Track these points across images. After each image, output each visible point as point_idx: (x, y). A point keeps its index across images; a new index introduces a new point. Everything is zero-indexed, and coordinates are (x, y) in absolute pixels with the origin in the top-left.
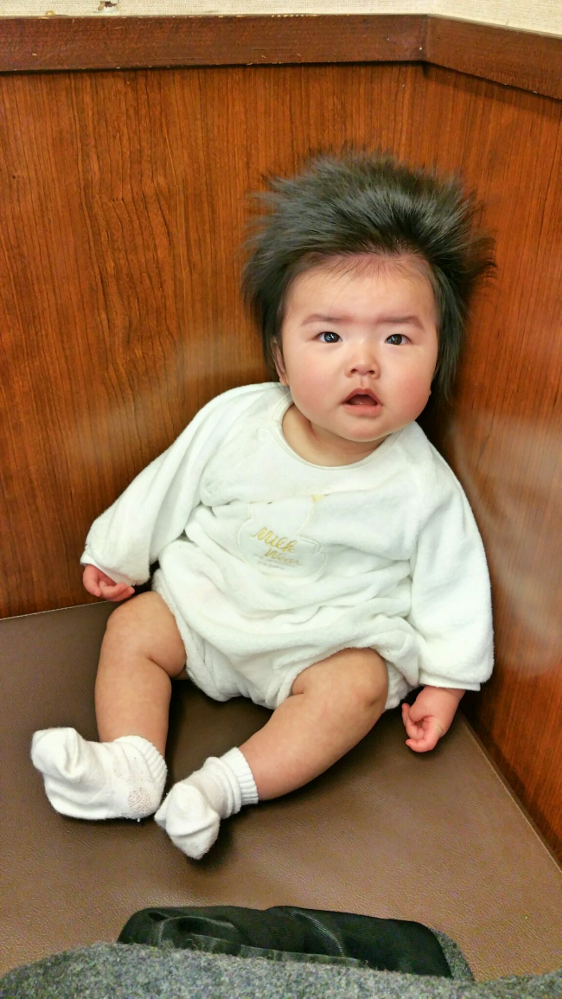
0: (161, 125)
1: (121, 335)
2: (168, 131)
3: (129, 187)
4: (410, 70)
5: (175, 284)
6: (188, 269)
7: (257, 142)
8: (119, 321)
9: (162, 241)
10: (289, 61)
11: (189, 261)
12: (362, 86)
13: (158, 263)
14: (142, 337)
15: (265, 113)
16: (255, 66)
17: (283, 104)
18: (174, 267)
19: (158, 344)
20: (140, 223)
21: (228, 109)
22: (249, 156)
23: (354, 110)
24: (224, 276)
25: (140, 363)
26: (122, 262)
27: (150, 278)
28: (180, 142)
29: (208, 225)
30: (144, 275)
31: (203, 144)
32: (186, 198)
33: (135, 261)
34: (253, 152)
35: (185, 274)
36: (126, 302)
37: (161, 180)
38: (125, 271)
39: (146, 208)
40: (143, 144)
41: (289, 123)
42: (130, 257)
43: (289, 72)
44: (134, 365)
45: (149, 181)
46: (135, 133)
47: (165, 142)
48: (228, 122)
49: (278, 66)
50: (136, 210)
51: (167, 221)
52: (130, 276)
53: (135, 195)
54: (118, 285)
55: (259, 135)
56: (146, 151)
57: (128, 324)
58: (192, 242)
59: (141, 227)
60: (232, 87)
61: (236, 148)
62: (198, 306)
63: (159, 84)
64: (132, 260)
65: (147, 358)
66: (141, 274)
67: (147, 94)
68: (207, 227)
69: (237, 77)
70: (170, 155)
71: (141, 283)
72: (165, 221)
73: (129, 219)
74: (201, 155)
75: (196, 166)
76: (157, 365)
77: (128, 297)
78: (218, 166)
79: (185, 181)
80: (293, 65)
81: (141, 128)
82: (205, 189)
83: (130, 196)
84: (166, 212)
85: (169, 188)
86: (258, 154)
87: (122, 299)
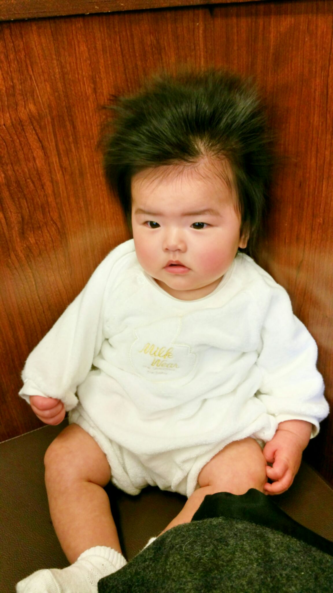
0: (27, 66)
1: (17, 229)
2: (32, 70)
3: (8, 115)
4: (200, 13)
5: (53, 185)
6: (61, 172)
7: (100, 73)
8: (14, 218)
9: (38, 153)
10: (116, 10)
11: (61, 166)
12: (169, 25)
13: (37, 170)
14: (33, 228)
15: (103, 50)
16: (91, 15)
17: (115, 42)
18: (50, 172)
19: (46, 231)
20: (20, 141)
21: (75, 50)
22: (95, 83)
23: (166, 44)
24: (89, 175)
25: (34, 248)
26: (10, 173)
27: (33, 183)
28: (42, 78)
29: (71, 138)
30: (28, 180)
31: (60, 77)
32: (53, 119)
33: (20, 171)
34: (98, 80)
35: (59, 176)
36: (17, 203)
37: (32, 107)
38: (13, 179)
39: (23, 129)
40: (14, 81)
41: (121, 56)
42: (16, 168)
43: (117, 17)
44: (30, 250)
45: (23, 109)
46: (8, 74)
47: (31, 78)
48: (76, 60)
49: (108, 14)
50: (16, 132)
51: (40, 137)
52: (18, 182)
53: (14, 120)
54: (9, 190)
55: (101, 67)
56: (18, 87)
57: (21, 219)
58: (61, 152)
59: (21, 144)
60: (76, 33)
61: (85, 79)
62: (72, 200)
63: (21, 33)
64: (18, 171)
65: (39, 243)
66: (26, 180)
67: (13, 42)
68: (71, 139)
69: (79, 25)
70: (37, 88)
71: (27, 187)
72: (39, 138)
73: (11, 139)
74: (59, 85)
75: (56, 94)
76: (48, 248)
77: (19, 199)
78: (73, 93)
79: (50, 106)
80: (119, 13)
81: (12, 69)
82: (66, 110)
83: (9, 121)
84: (39, 131)
85: (38, 113)
86: (102, 81)
87: (14, 201)
